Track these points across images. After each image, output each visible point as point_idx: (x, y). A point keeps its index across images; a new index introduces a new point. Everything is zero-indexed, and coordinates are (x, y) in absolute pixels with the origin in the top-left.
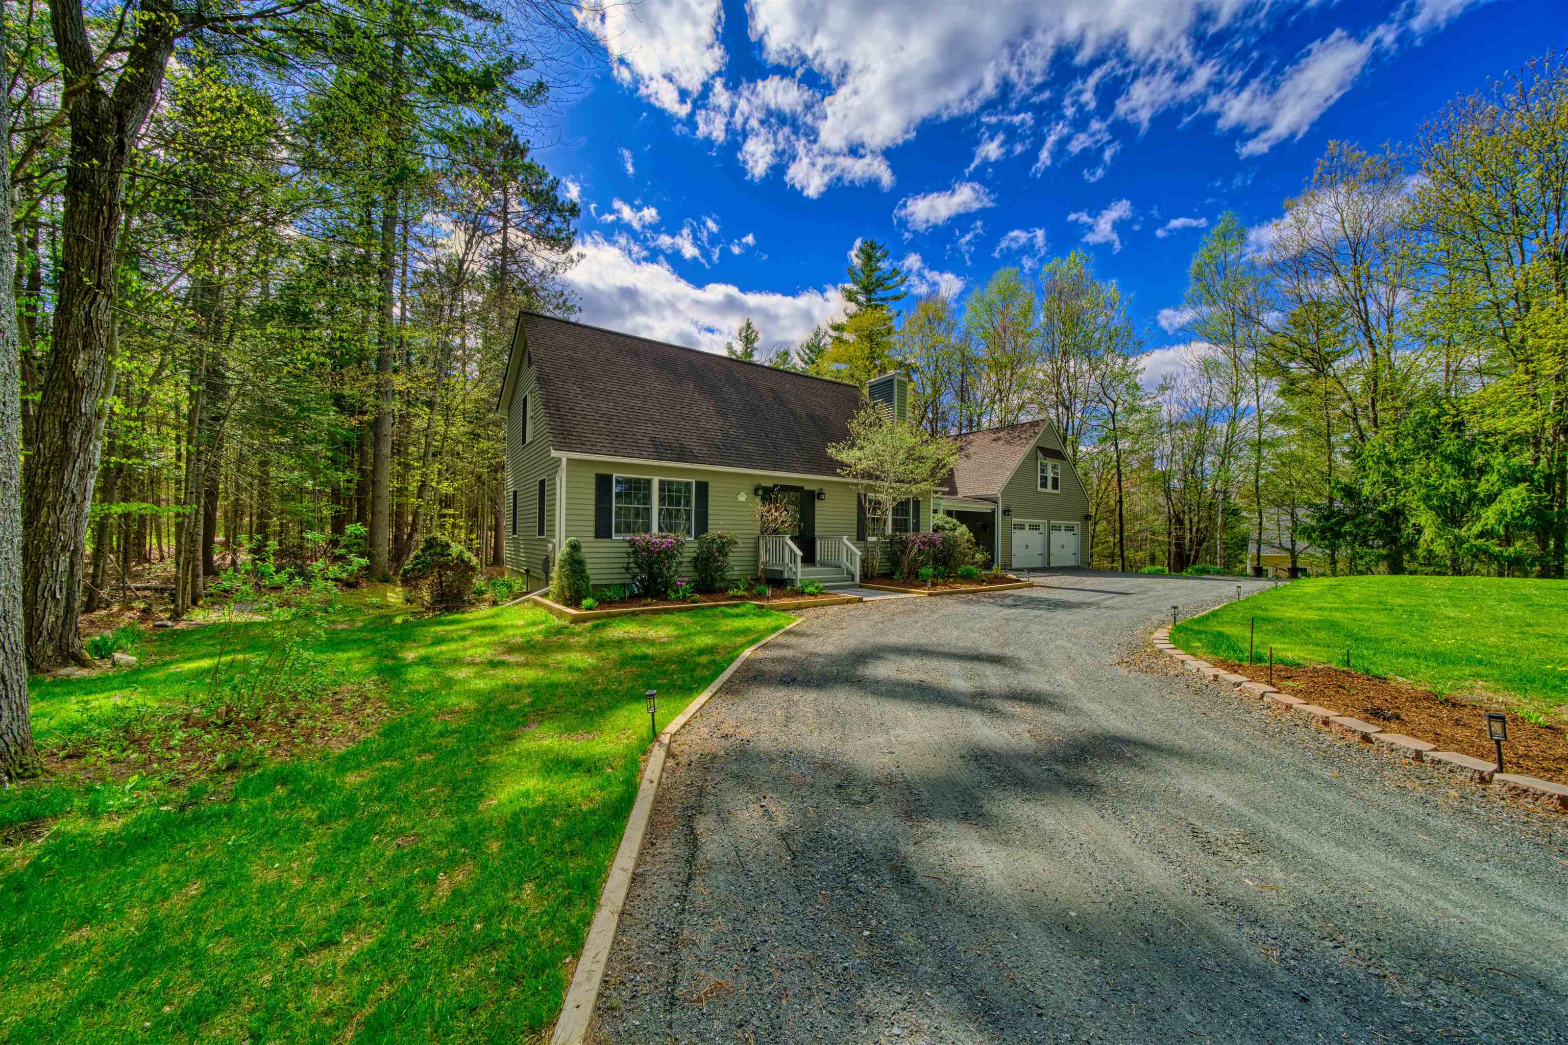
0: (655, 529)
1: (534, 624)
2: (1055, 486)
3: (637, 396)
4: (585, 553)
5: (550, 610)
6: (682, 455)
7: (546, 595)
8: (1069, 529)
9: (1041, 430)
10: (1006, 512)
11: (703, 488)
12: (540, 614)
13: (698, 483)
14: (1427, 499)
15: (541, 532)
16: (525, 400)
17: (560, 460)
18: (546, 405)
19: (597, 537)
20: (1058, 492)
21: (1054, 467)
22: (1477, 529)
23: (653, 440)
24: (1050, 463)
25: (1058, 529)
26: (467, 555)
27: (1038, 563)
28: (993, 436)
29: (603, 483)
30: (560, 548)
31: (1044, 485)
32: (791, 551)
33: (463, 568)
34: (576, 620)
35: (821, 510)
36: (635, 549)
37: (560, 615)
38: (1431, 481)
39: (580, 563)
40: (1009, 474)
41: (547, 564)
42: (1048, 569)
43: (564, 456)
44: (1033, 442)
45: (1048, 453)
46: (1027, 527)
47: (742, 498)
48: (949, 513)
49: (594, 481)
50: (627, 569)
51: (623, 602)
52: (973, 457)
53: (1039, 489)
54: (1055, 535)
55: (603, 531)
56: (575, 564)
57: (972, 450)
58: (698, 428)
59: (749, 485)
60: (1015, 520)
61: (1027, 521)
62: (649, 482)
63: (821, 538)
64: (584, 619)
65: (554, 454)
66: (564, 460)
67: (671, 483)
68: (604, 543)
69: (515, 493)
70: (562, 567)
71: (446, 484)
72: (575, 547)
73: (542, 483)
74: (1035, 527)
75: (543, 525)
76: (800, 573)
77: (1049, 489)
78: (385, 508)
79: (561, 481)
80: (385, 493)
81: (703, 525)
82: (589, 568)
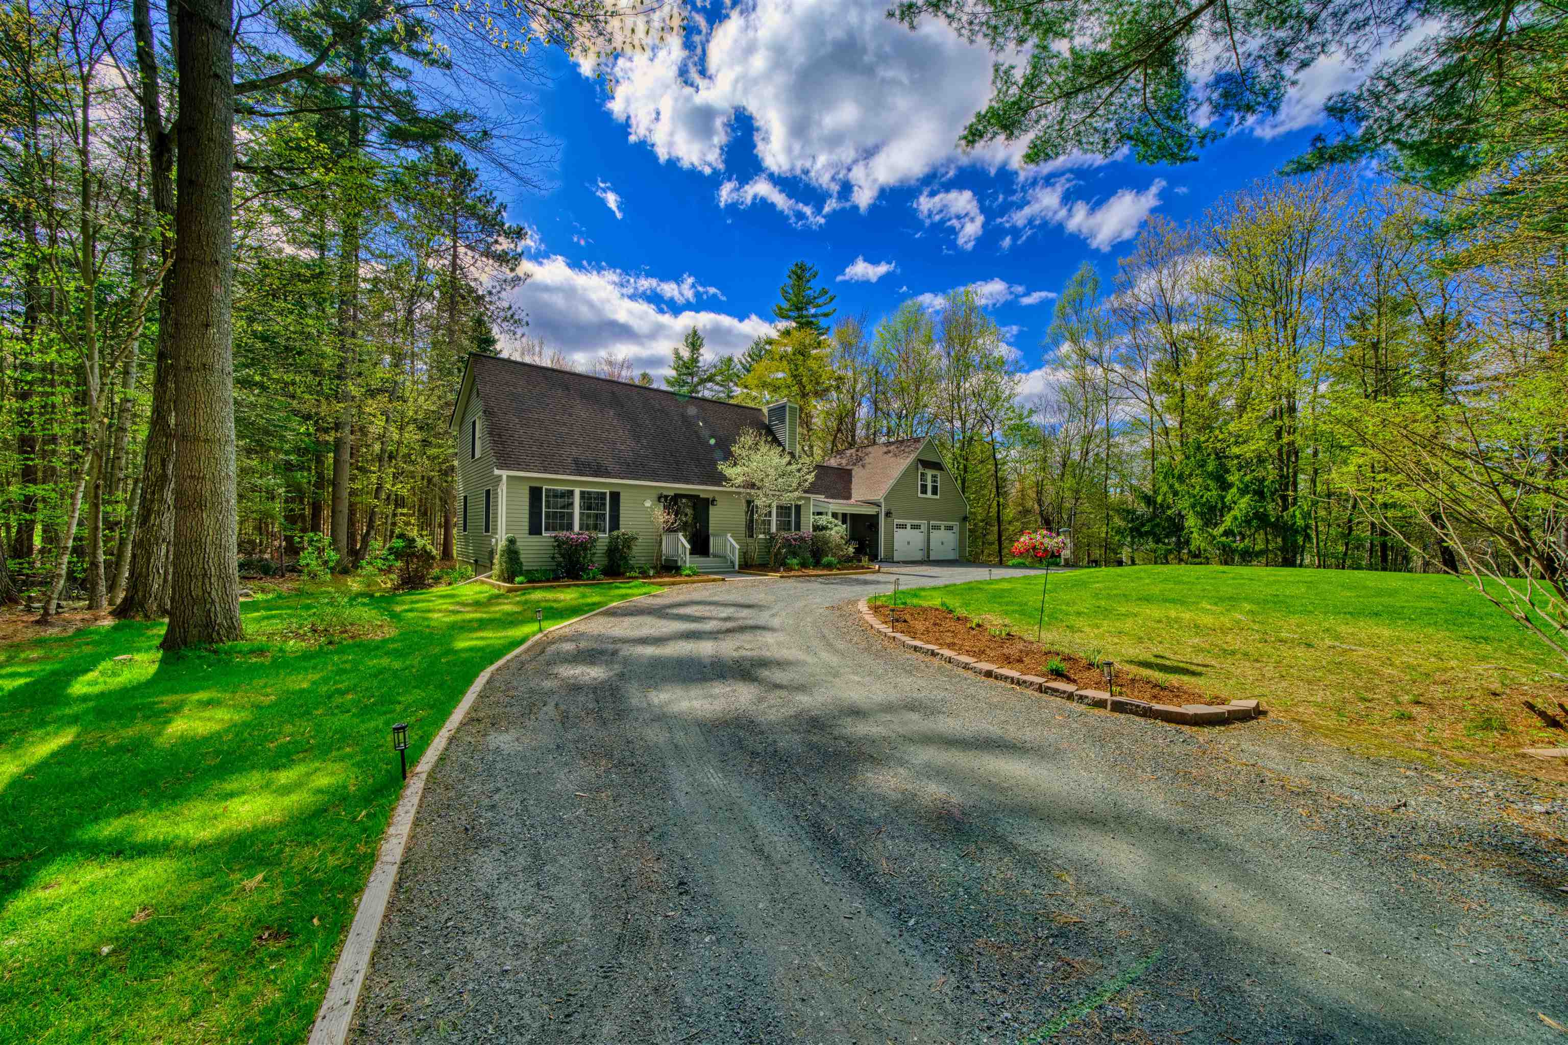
0: (576, 528)
1: (481, 592)
2: (935, 492)
3: (565, 424)
4: (519, 544)
5: (493, 586)
6: (599, 471)
7: (490, 577)
8: (949, 528)
9: (921, 446)
10: (888, 514)
11: (615, 497)
12: (485, 588)
13: (612, 494)
14: (1193, 506)
15: (487, 530)
16: (474, 423)
17: (501, 476)
18: (491, 434)
19: (530, 533)
20: (938, 497)
21: (934, 476)
22: (1222, 529)
23: (576, 461)
24: (930, 473)
25: (937, 528)
26: (429, 547)
27: (919, 556)
28: (885, 449)
29: (535, 493)
30: (500, 540)
31: (924, 491)
32: (683, 545)
33: (427, 556)
34: (510, 590)
35: (715, 515)
36: (559, 543)
37: (499, 587)
38: (1195, 492)
39: (516, 553)
40: (891, 482)
41: (492, 554)
42: (927, 561)
43: (504, 474)
44: (913, 456)
45: (927, 464)
46: (909, 527)
47: (648, 504)
48: (835, 515)
49: (527, 492)
50: (553, 558)
51: (548, 580)
52: (868, 466)
53: (920, 495)
54: (935, 534)
55: (535, 530)
56: (512, 552)
57: (867, 460)
58: (613, 450)
59: (655, 495)
60: (896, 521)
61: (909, 522)
62: (571, 493)
63: (714, 535)
64: (516, 590)
65: (497, 472)
66: (504, 478)
67: (589, 493)
68: (535, 538)
69: (465, 497)
70: (502, 555)
71: (400, 486)
72: (512, 541)
73: (488, 492)
74: (914, 527)
75: (488, 525)
76: (689, 561)
77: (929, 495)
78: (344, 508)
79: (503, 491)
80: (345, 494)
81: (615, 525)
82: (523, 557)
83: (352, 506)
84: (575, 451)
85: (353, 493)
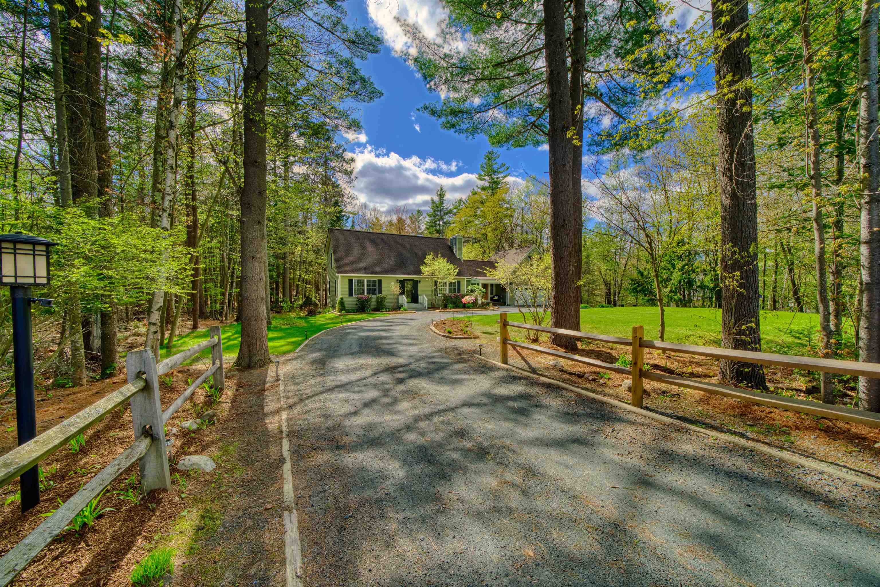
0: (365, 293)
4: (344, 300)
5: (336, 313)
6: (373, 272)
7: (335, 310)
9: (531, 249)
10: (511, 283)
11: (380, 281)
12: (334, 314)
13: (378, 280)
15: (335, 294)
16: (331, 252)
17: (338, 276)
18: (336, 258)
19: (348, 296)
23: (365, 269)
28: (515, 251)
29: (351, 281)
30: (339, 297)
32: (405, 300)
35: (421, 287)
36: (359, 299)
37: (338, 314)
41: (336, 303)
43: (340, 275)
44: (525, 255)
47: (393, 284)
49: (348, 281)
50: (356, 304)
51: (354, 312)
52: (507, 259)
55: (351, 294)
56: (342, 303)
58: (380, 263)
59: (395, 280)
62: (363, 281)
63: (420, 295)
64: (342, 315)
65: (337, 274)
67: (370, 281)
68: (350, 297)
69: (330, 284)
70: (339, 302)
71: (307, 276)
72: (342, 299)
73: (335, 281)
75: (335, 292)
76: (408, 306)
78: (288, 285)
79: (339, 281)
80: (288, 280)
81: (380, 292)
82: (346, 304)
83: (290, 284)
84: (365, 265)
85: (290, 279)
